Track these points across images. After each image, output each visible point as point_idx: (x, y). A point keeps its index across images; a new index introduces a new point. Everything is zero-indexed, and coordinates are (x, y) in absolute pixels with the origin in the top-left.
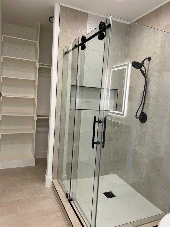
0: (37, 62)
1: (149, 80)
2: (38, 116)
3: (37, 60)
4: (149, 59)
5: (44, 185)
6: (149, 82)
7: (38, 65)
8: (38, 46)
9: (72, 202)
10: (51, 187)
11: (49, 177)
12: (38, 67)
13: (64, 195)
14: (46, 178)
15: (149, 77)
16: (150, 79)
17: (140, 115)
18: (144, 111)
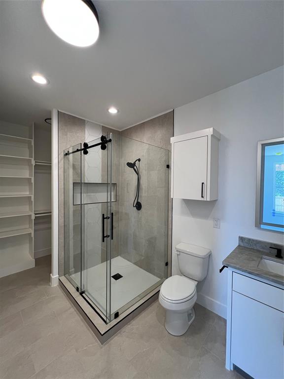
0: (33, 159)
1: (140, 176)
2: (36, 214)
3: (32, 157)
4: (139, 160)
5: (50, 285)
6: (140, 178)
7: (33, 163)
8: (33, 144)
9: (84, 295)
10: (58, 285)
11: (55, 276)
12: (34, 165)
13: (75, 290)
14: (53, 277)
15: (140, 174)
16: (142, 176)
17: (136, 204)
18: (139, 201)
